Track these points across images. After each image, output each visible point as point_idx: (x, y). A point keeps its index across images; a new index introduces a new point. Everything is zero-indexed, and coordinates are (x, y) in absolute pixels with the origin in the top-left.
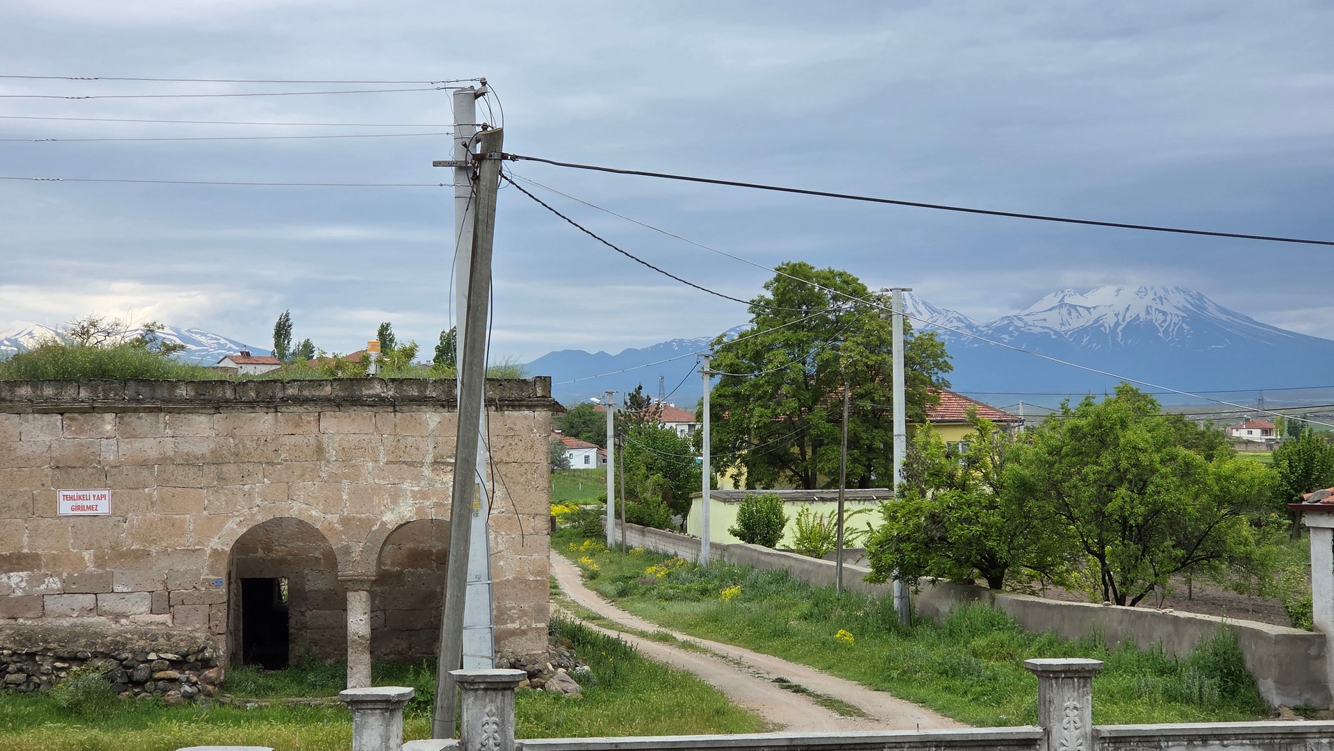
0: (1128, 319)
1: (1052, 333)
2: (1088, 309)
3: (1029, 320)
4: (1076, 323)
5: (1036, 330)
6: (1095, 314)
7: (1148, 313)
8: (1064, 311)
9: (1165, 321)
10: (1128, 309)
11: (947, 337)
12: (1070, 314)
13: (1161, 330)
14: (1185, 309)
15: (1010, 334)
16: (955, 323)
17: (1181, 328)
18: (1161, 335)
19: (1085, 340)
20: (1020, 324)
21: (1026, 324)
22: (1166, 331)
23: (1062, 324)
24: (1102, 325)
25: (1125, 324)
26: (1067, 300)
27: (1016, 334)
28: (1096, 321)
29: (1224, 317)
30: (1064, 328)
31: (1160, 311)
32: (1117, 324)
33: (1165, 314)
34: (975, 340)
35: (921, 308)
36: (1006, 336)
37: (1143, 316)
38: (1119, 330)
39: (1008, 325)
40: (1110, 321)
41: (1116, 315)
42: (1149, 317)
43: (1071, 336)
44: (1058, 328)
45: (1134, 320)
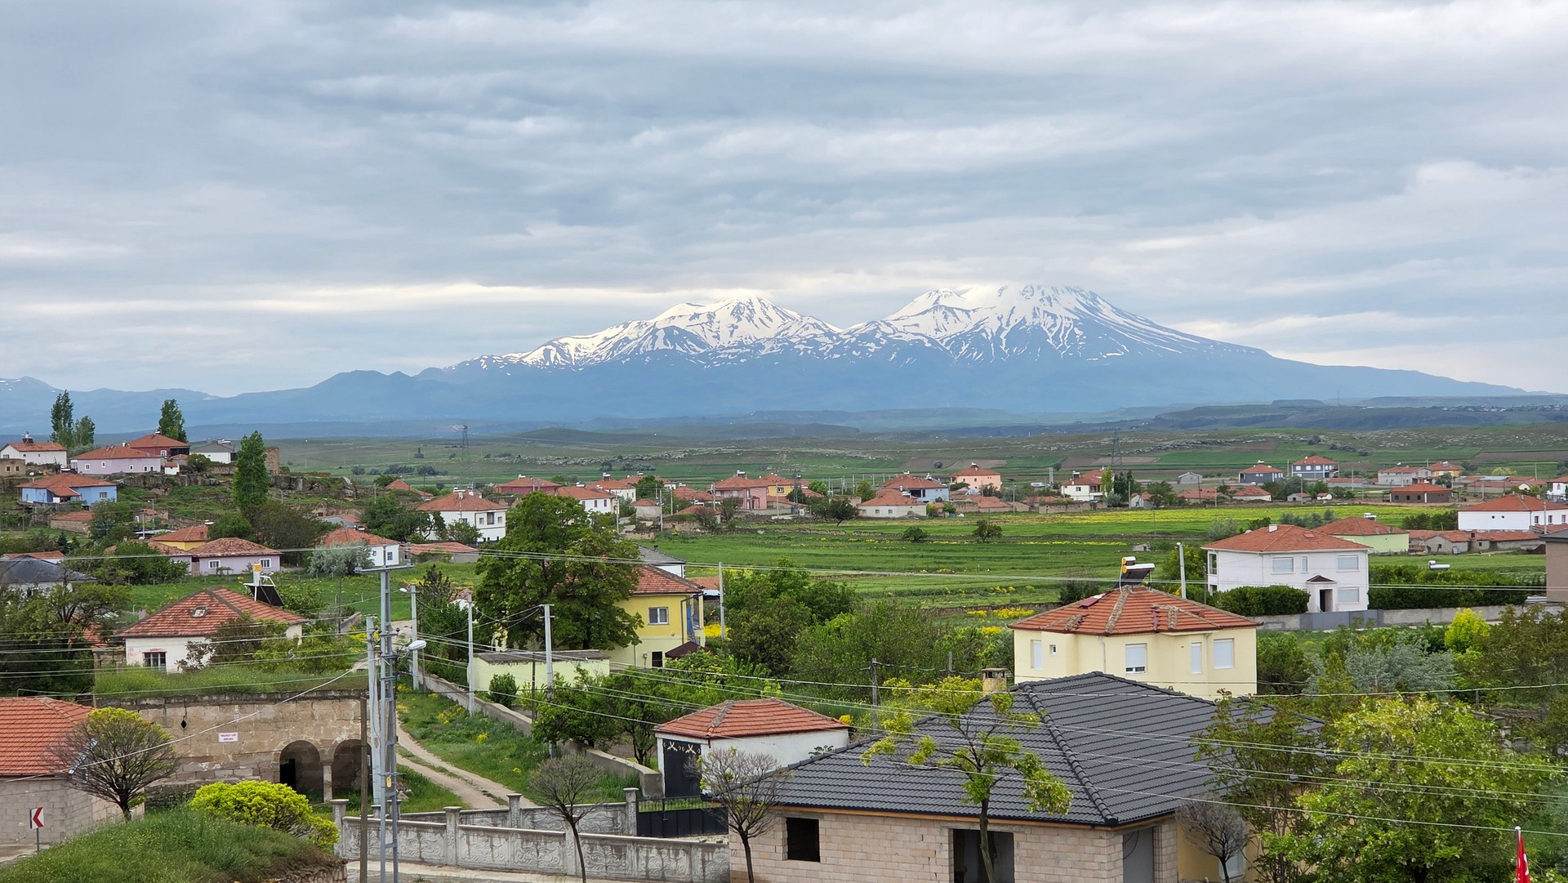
0: (1013, 324)
1: (926, 341)
2: (967, 312)
3: (899, 325)
4: (954, 329)
5: (906, 338)
6: (975, 318)
7: (1035, 315)
8: (939, 314)
9: (1054, 325)
10: (1012, 312)
11: (802, 347)
12: (946, 317)
13: (1050, 335)
14: (1077, 312)
15: (877, 342)
16: (812, 331)
17: (1073, 333)
18: (1050, 341)
19: (964, 348)
20: (889, 330)
21: (895, 331)
22: (1055, 337)
23: (937, 330)
24: (983, 330)
25: (1009, 329)
26: (941, 302)
27: (884, 342)
28: (977, 326)
29: (1120, 320)
30: (939, 335)
31: (1049, 314)
32: (1000, 329)
33: (1054, 317)
34: (836, 350)
35: (771, 313)
36: (872, 345)
37: (1029, 320)
38: (1002, 336)
39: (874, 332)
40: (992, 326)
41: (999, 319)
42: (1037, 321)
43: (947, 344)
44: (933, 335)
45: (1020, 324)
